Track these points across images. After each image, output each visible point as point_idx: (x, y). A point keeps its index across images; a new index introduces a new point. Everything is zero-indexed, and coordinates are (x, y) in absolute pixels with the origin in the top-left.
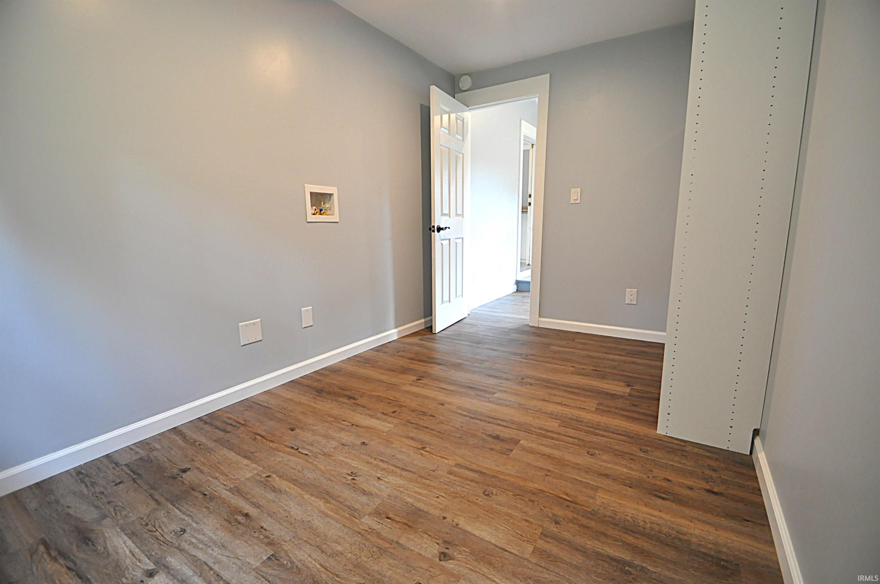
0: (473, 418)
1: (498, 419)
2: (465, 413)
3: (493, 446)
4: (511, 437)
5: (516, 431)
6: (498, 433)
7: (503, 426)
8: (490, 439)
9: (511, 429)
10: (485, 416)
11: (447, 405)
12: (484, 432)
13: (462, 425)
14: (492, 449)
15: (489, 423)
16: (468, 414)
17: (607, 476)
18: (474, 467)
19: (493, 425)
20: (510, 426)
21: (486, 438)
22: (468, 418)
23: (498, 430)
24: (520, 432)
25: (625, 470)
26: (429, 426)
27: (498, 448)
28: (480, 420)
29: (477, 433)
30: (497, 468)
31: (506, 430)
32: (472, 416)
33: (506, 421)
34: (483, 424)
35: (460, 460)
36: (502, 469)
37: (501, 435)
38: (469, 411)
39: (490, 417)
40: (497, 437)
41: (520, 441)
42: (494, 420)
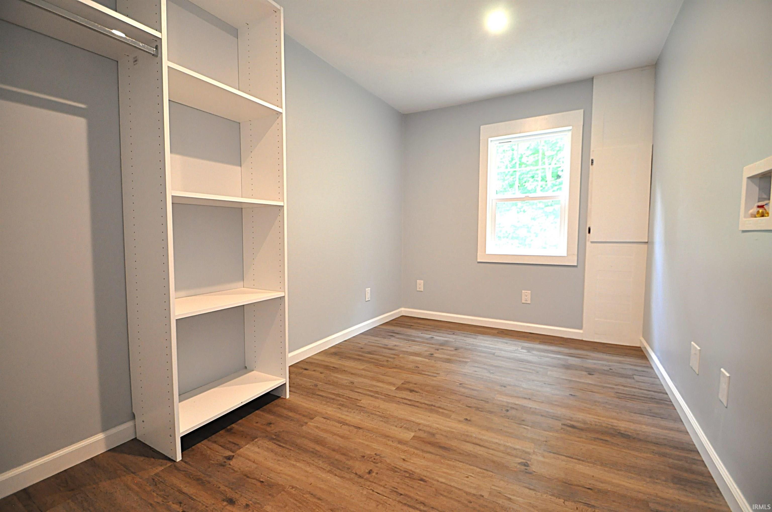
0: (432, 405)
1: (410, 405)
2: (441, 410)
3: (415, 386)
4: (401, 392)
5: (397, 396)
6: (411, 394)
7: (407, 399)
8: (415, 389)
9: (400, 397)
10: (421, 408)
11: (462, 419)
12: (422, 394)
13: (439, 399)
14: (415, 384)
15: (418, 402)
16: (437, 409)
17: (352, 374)
18: (424, 376)
19: (414, 400)
20: (401, 400)
21: (420, 391)
22: (437, 405)
23: (410, 396)
24: (394, 395)
25: (339, 376)
26: (466, 398)
27: (411, 385)
28: (425, 404)
29: (427, 393)
30: (411, 376)
31: (404, 396)
32: (433, 407)
33: (403, 403)
34: (422, 401)
35: (435, 379)
36: (409, 376)
37: (409, 393)
38: (437, 412)
39: (418, 407)
40: (411, 391)
41: (396, 389)
42: (414, 404)
